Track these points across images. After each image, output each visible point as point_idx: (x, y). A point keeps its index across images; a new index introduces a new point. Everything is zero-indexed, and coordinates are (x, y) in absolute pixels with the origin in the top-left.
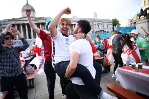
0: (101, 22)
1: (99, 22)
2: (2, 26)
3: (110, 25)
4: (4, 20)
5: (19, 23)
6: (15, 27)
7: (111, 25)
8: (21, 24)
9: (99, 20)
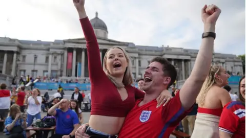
0: (223, 58)
1: (219, 58)
2: (51, 50)
3: (237, 66)
4: (55, 40)
5: (80, 47)
6: (72, 52)
7: (240, 66)
8: (84, 48)
9: (219, 56)
